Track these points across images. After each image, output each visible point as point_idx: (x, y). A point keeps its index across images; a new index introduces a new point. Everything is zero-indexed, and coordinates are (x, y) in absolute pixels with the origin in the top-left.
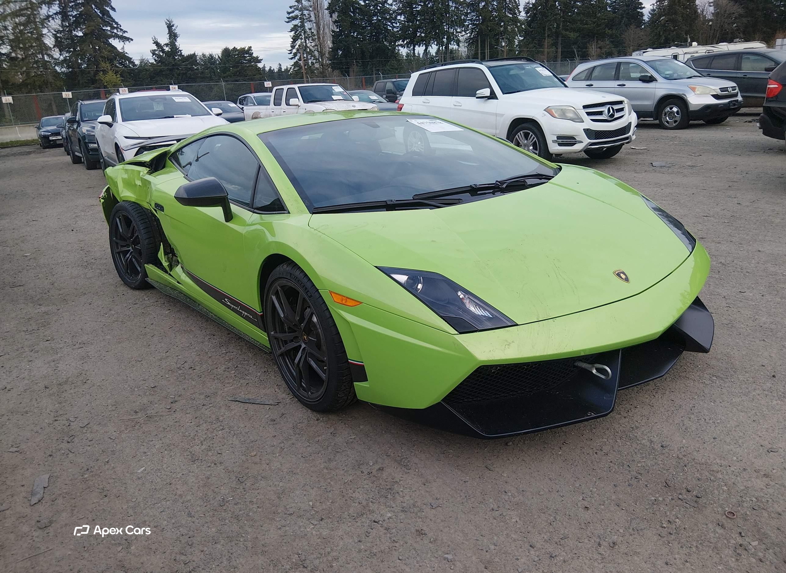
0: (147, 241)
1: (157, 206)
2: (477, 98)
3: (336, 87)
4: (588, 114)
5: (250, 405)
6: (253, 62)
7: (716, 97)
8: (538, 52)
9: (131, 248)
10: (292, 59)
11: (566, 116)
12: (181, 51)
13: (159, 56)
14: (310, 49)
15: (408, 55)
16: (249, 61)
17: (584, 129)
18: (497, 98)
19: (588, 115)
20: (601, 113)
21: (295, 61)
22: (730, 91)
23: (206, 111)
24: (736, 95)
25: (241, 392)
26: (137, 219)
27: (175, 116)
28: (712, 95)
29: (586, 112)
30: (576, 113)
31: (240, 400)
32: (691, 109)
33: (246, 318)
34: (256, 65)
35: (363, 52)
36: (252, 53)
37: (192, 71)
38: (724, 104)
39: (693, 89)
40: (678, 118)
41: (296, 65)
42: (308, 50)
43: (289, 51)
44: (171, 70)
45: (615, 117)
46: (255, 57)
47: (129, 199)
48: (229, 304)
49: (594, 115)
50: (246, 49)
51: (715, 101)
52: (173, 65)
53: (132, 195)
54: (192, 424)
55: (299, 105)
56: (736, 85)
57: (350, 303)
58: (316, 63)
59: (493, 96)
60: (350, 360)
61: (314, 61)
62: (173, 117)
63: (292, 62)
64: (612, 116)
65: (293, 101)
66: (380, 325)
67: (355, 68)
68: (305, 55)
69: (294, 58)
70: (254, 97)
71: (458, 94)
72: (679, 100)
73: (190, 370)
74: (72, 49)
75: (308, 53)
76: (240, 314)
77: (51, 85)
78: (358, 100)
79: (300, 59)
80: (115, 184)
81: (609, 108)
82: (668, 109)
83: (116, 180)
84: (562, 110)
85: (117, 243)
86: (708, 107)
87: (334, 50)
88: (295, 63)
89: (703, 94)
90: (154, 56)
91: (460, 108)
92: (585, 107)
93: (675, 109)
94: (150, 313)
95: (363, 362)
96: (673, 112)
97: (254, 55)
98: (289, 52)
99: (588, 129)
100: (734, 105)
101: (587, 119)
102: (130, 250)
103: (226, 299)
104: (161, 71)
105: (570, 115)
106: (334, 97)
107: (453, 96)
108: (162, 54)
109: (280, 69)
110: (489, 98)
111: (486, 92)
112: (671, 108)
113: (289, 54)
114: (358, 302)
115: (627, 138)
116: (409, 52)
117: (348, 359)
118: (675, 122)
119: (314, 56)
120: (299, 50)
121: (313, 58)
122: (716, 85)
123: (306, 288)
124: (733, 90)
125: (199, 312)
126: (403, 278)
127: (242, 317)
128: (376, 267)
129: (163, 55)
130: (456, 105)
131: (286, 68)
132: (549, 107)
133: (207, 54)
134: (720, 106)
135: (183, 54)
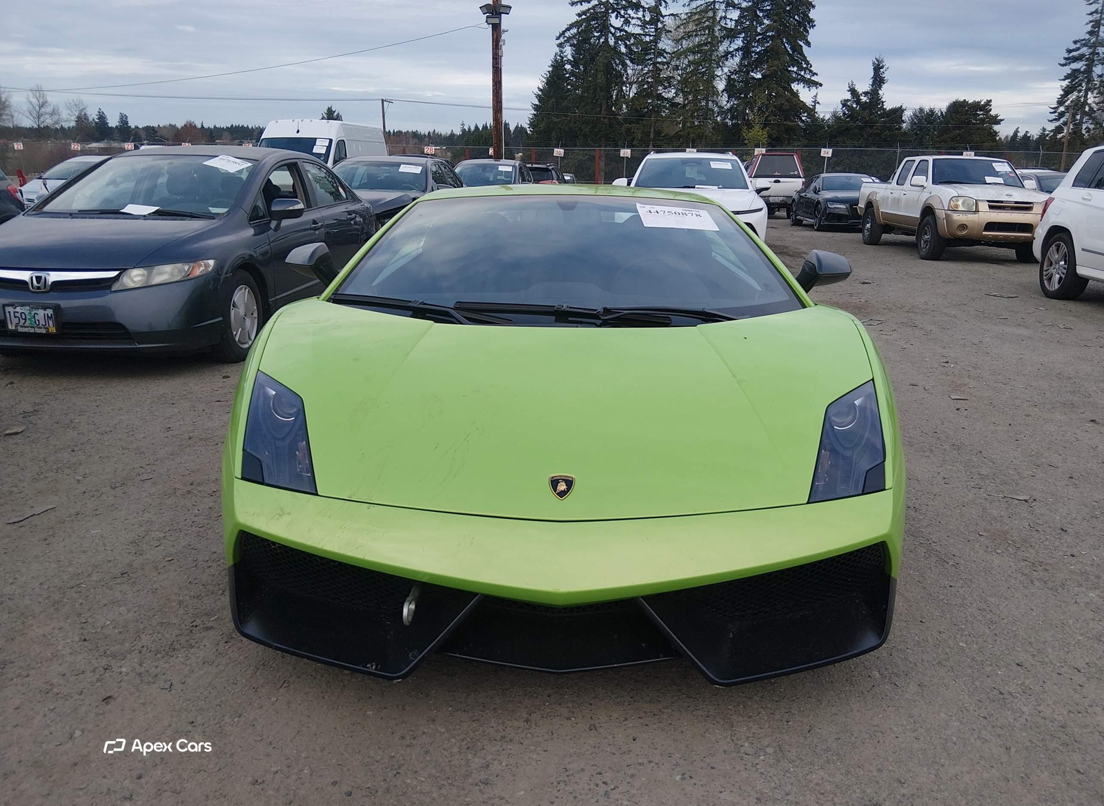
12: (883, 102)
13: (850, 108)
16: (983, 121)
27: (696, 186)
34: (991, 128)
36: (990, 110)
37: (889, 131)
44: (861, 128)
50: (982, 103)
52: (866, 122)
62: (694, 187)
74: (743, 96)
77: (706, 139)
90: (844, 109)
104: (847, 129)
108: (855, 106)
129: (857, 107)
133: (927, 108)
135: (885, 107)
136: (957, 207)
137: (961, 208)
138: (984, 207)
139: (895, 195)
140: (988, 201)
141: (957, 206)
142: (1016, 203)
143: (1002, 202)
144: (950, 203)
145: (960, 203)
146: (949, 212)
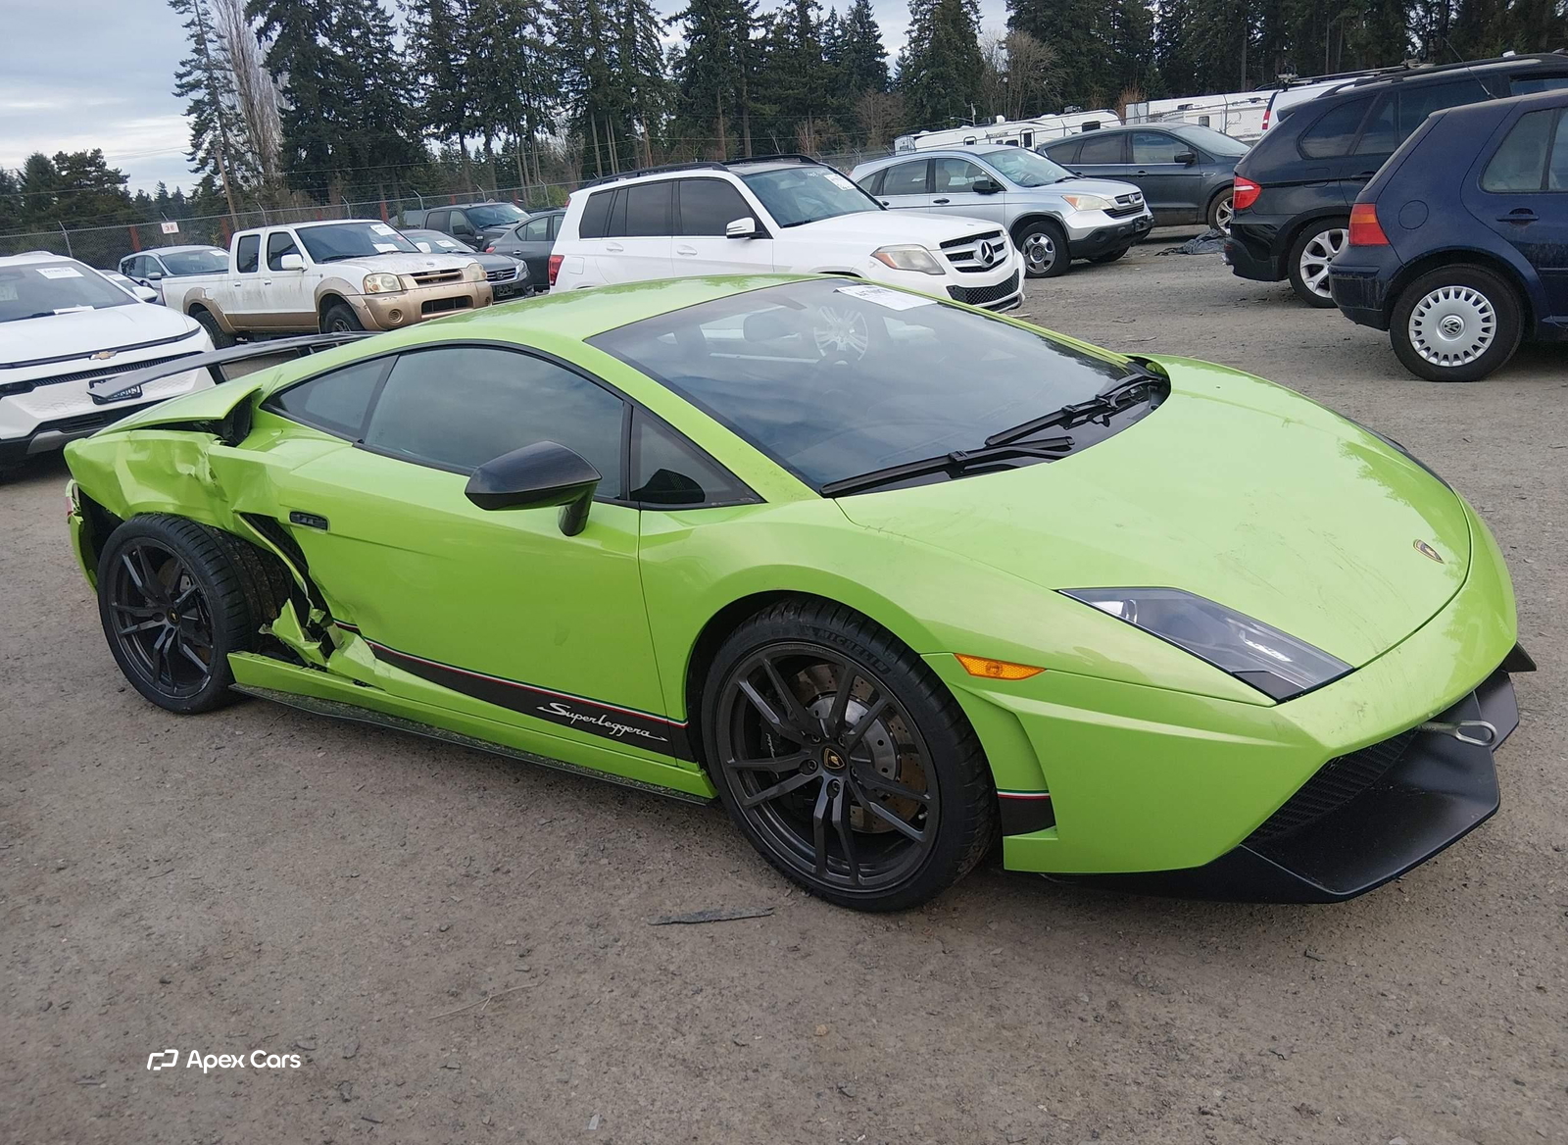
0: (227, 599)
1: (301, 518)
2: (730, 237)
3: (379, 226)
4: (952, 258)
5: (711, 925)
6: (107, 181)
7: (1112, 213)
8: (707, 144)
9: (165, 621)
10: (196, 171)
11: (913, 265)
14: (236, 150)
15: (445, 155)
17: (947, 287)
18: (770, 237)
19: (950, 260)
20: (969, 255)
21: (205, 175)
22: (1131, 200)
23: (125, 296)
24: (1140, 208)
25: (662, 903)
26: (195, 552)
28: (1104, 211)
29: (948, 256)
30: (930, 259)
31: (683, 920)
32: (1073, 237)
33: (628, 739)
35: (353, 152)
38: (1126, 225)
39: (1072, 202)
40: (1051, 255)
41: (207, 182)
42: (233, 152)
43: (189, 154)
45: (995, 260)
46: (110, 172)
47: (159, 509)
48: (563, 713)
49: (965, 259)
51: (1110, 222)
53: (170, 500)
54: (614, 994)
55: (305, 267)
56: (1139, 190)
57: (1008, 672)
58: (252, 177)
59: (761, 232)
60: (1001, 790)
61: (248, 174)
63: (199, 177)
64: (989, 259)
65: (287, 260)
66: (1094, 710)
67: (338, 185)
68: (226, 163)
69: (203, 168)
70: (160, 257)
71: (684, 232)
72: (1049, 223)
73: (498, 874)
75: (232, 158)
76: (603, 732)
78: (430, 250)
79: (216, 171)
80: (111, 478)
81: (983, 245)
82: (1032, 240)
83: (110, 469)
84: (904, 252)
85: (121, 613)
86: (1100, 232)
87: (290, 149)
88: (204, 179)
89: (1088, 210)
91: (693, 257)
92: (944, 245)
93: (1044, 241)
94: (277, 762)
95: (1047, 792)
96: (1040, 247)
97: (110, 167)
98: (190, 157)
99: (954, 287)
100: (1142, 225)
101: (950, 267)
102: (162, 628)
103: (553, 705)
105: (921, 262)
106: (380, 248)
107: (672, 235)
109: (163, 195)
110: (753, 236)
111: (747, 225)
112: (1037, 239)
113: (189, 161)
114: (1036, 668)
115: (1015, 299)
116: (446, 148)
117: (996, 790)
118: (1047, 263)
119: (247, 164)
120: (212, 154)
121: (244, 167)
122: (1110, 192)
123: (871, 656)
124: (1137, 199)
125: (442, 743)
126: (1116, 607)
127: (613, 737)
128: (1057, 591)
130: (683, 254)
131: (175, 191)
132: (879, 249)
134: (1120, 229)
136: (377, 289)
137: (382, 290)
138: (410, 282)
139: (248, 288)
140: (413, 275)
141: (377, 287)
142: (442, 272)
143: (426, 274)
144: (365, 285)
145: (379, 282)
146: (368, 297)
